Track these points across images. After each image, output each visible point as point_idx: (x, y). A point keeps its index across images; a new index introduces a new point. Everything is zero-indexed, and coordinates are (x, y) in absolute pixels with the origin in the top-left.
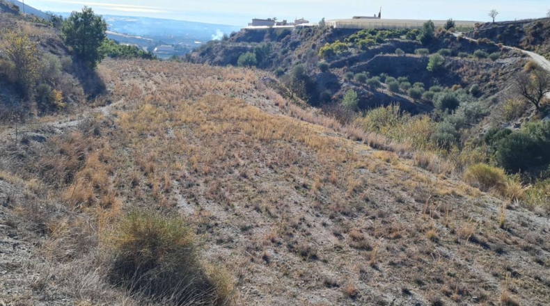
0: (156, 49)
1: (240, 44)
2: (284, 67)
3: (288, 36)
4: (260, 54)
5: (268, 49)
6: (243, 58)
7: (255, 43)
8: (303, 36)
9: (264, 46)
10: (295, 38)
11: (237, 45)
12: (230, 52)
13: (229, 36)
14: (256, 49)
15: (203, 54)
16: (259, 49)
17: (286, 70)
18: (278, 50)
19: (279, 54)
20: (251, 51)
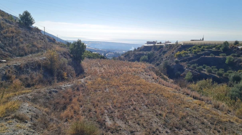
0: (107, 54)
1: (141, 52)
2: (159, 62)
3: (162, 48)
4: (149, 56)
5: (152, 54)
6: (142, 58)
7: (148, 52)
8: (168, 48)
9: (151, 53)
10: (164, 50)
11: (140, 53)
12: (137, 55)
13: (137, 49)
14: (148, 54)
15: (125, 57)
16: (149, 54)
17: (160, 63)
18: (157, 54)
19: (158, 56)
20: (146, 55)
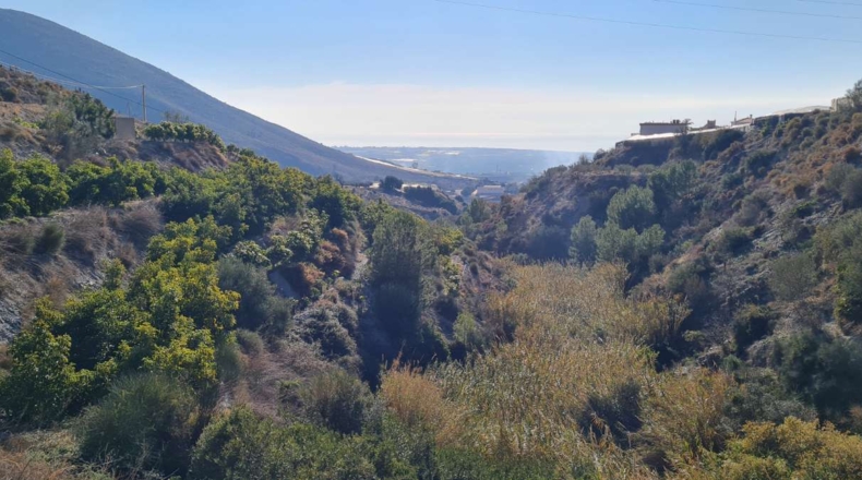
0: (475, 192)
1: (615, 171)
2: (748, 223)
3: (737, 143)
4: (662, 191)
5: (684, 179)
6: (619, 202)
7: (651, 166)
8: (786, 138)
9: (674, 171)
10: (751, 149)
11: (605, 173)
12: (591, 188)
13: (591, 159)
14: (653, 178)
16: (661, 177)
17: (759, 233)
18: (711, 178)
20: (642, 183)
